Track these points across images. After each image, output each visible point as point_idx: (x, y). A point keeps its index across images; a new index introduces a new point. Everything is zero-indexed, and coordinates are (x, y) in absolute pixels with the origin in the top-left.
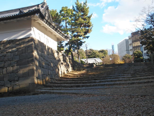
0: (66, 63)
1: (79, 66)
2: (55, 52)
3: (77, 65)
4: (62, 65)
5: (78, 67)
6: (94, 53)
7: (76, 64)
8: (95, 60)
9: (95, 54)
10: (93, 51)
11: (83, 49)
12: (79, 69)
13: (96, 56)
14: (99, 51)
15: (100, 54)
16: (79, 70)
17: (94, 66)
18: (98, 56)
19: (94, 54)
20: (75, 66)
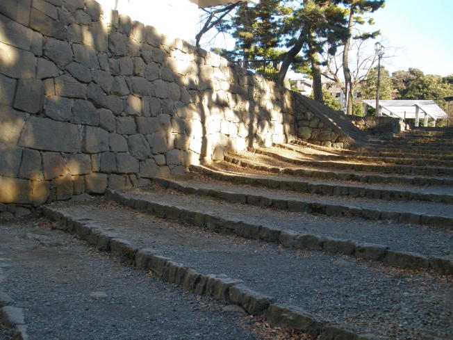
0: (247, 106)
1: (321, 125)
2: (180, 45)
3: (314, 118)
4: (215, 110)
5: (317, 128)
6: (422, 82)
7: (309, 114)
8: (417, 107)
9: (427, 88)
10: (421, 78)
11: (386, 69)
12: (319, 136)
13: (427, 94)
14: (444, 78)
15: (445, 88)
16: (318, 140)
17: (403, 129)
18: (434, 95)
19: (423, 88)
20: (305, 123)
